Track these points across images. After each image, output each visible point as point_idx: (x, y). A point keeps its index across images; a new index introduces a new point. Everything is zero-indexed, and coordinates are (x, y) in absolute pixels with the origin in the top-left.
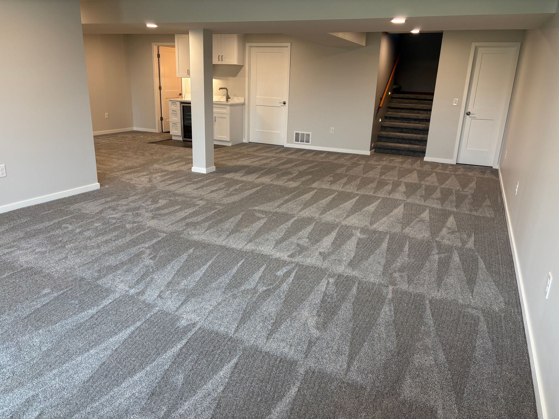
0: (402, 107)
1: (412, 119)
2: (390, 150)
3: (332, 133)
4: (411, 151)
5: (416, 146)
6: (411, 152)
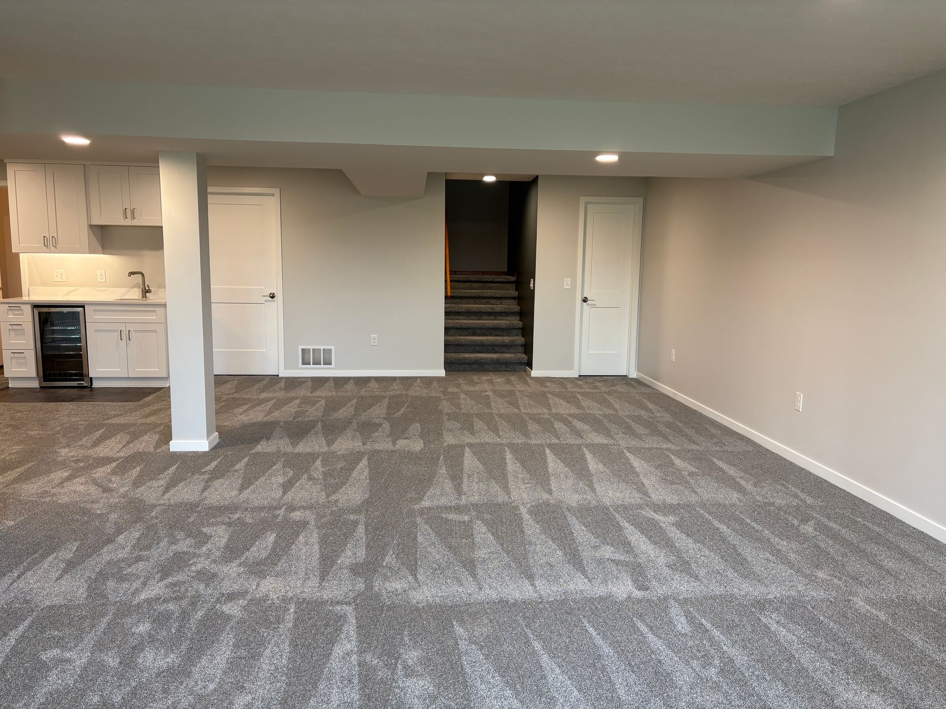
1: (484, 313)
3: (374, 344)
6: (501, 365)
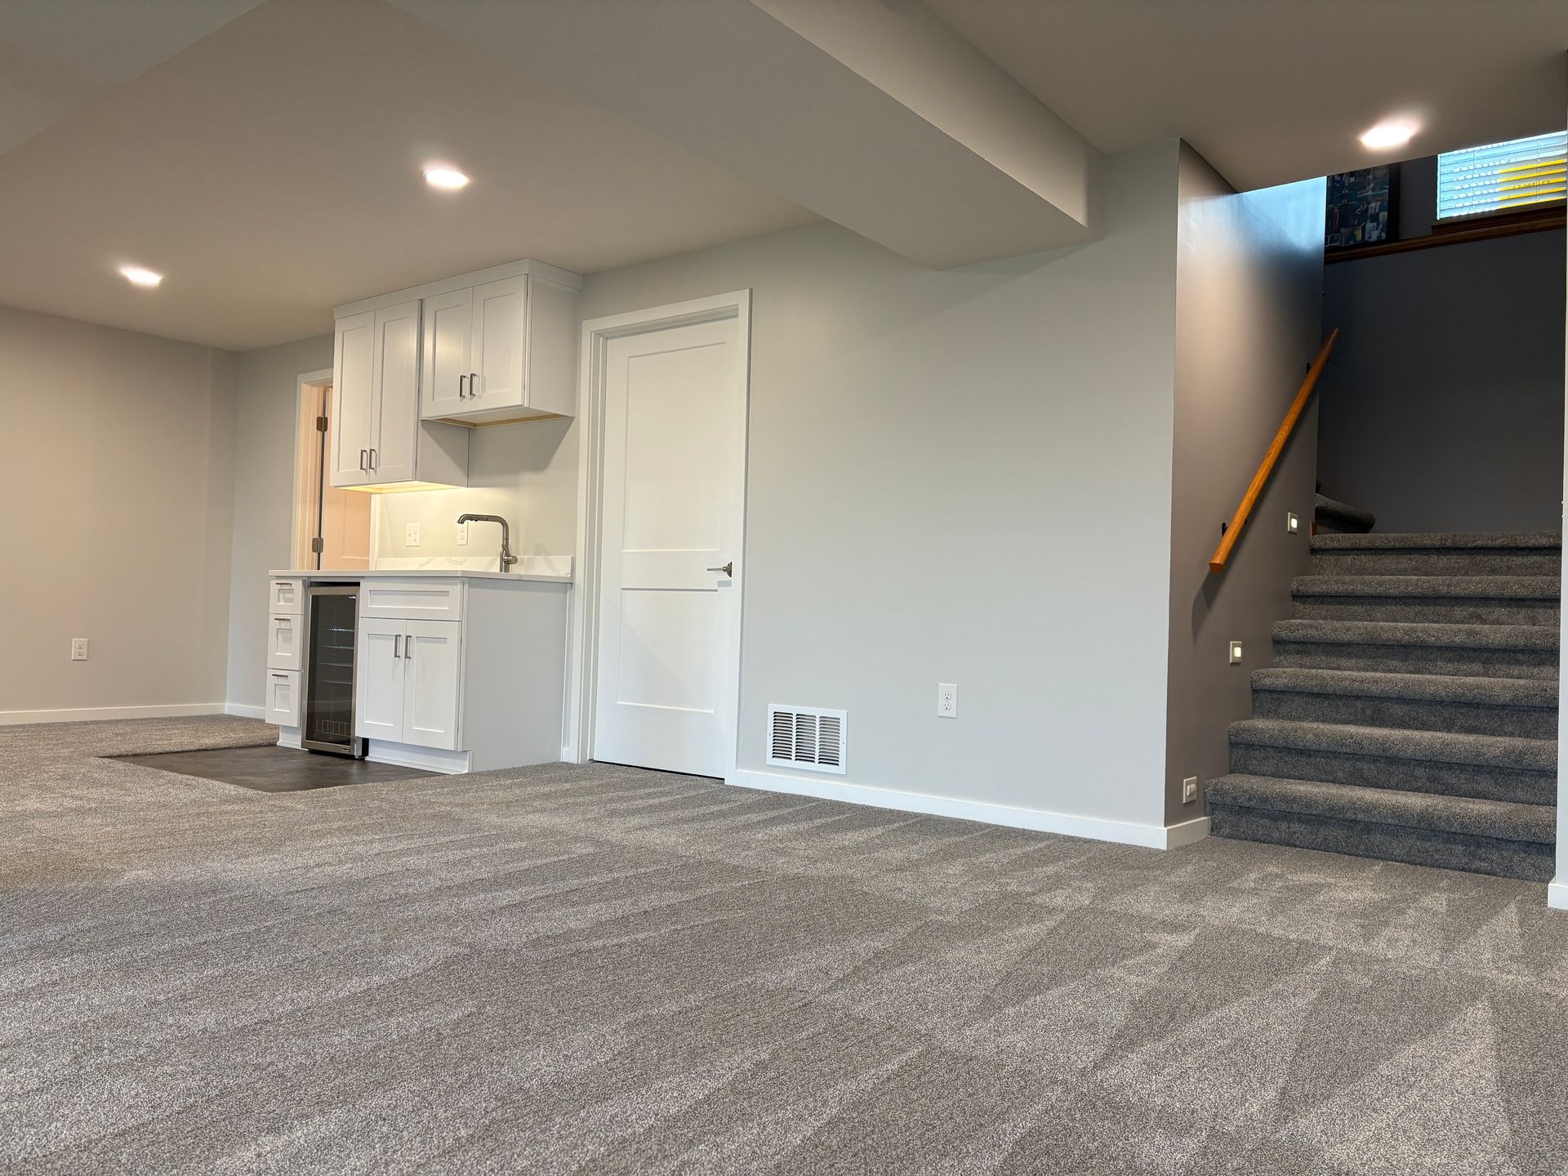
0: (1371, 591)
1: (1440, 648)
2: (1308, 822)
3: (946, 714)
4: (1451, 837)
5: (1483, 807)
6: (1447, 841)
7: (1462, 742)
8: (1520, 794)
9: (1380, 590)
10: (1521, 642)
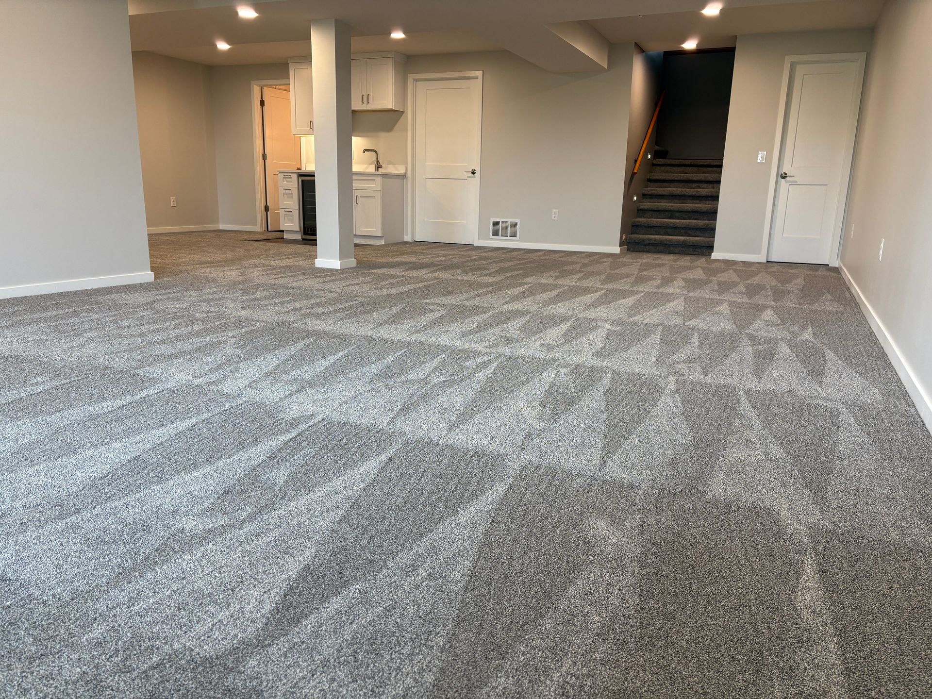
0: (670, 179)
1: (689, 196)
2: (654, 245)
3: (554, 219)
4: (690, 247)
5: (697, 239)
7: (693, 222)
8: (707, 236)
9: (673, 178)
10: (710, 194)
